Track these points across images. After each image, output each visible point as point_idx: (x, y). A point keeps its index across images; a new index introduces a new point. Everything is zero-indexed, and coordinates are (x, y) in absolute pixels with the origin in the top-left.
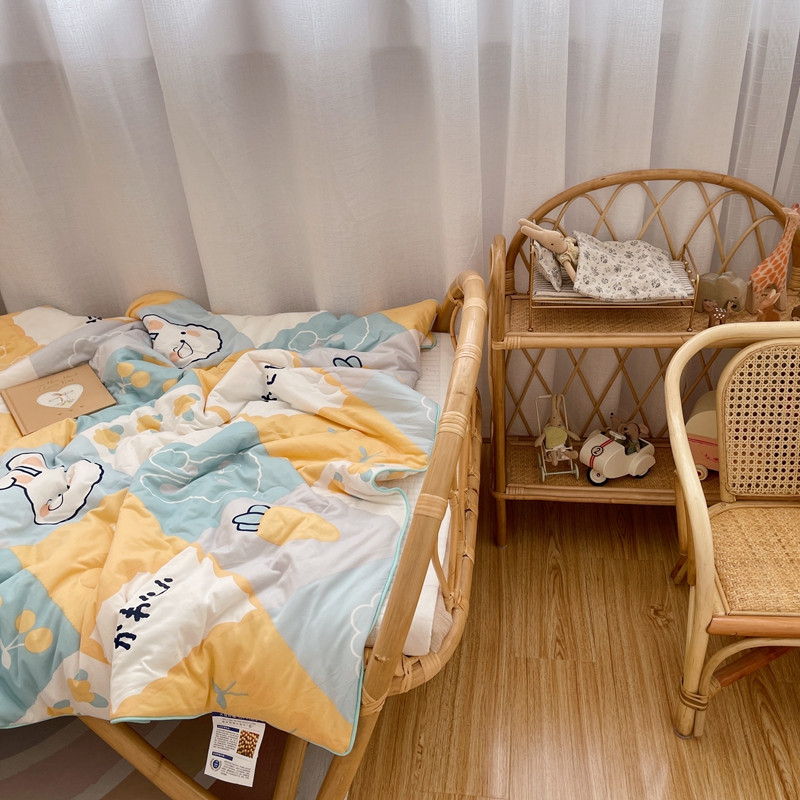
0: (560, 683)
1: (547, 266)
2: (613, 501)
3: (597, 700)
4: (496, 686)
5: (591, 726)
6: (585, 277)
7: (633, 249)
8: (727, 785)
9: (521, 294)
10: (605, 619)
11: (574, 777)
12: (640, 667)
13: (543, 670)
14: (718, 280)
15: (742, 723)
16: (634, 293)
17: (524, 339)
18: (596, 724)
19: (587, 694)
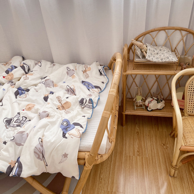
0: (138, 163)
1: (139, 52)
2: (153, 115)
3: (148, 167)
4: (122, 163)
5: (146, 174)
6: (149, 55)
7: (162, 49)
8: (182, 191)
9: (131, 60)
10: (150, 146)
11: (142, 188)
12: (159, 159)
13: (134, 159)
14: (184, 57)
15: (186, 175)
16: (162, 60)
17: (132, 72)
18: (147, 174)
19: (145, 166)
